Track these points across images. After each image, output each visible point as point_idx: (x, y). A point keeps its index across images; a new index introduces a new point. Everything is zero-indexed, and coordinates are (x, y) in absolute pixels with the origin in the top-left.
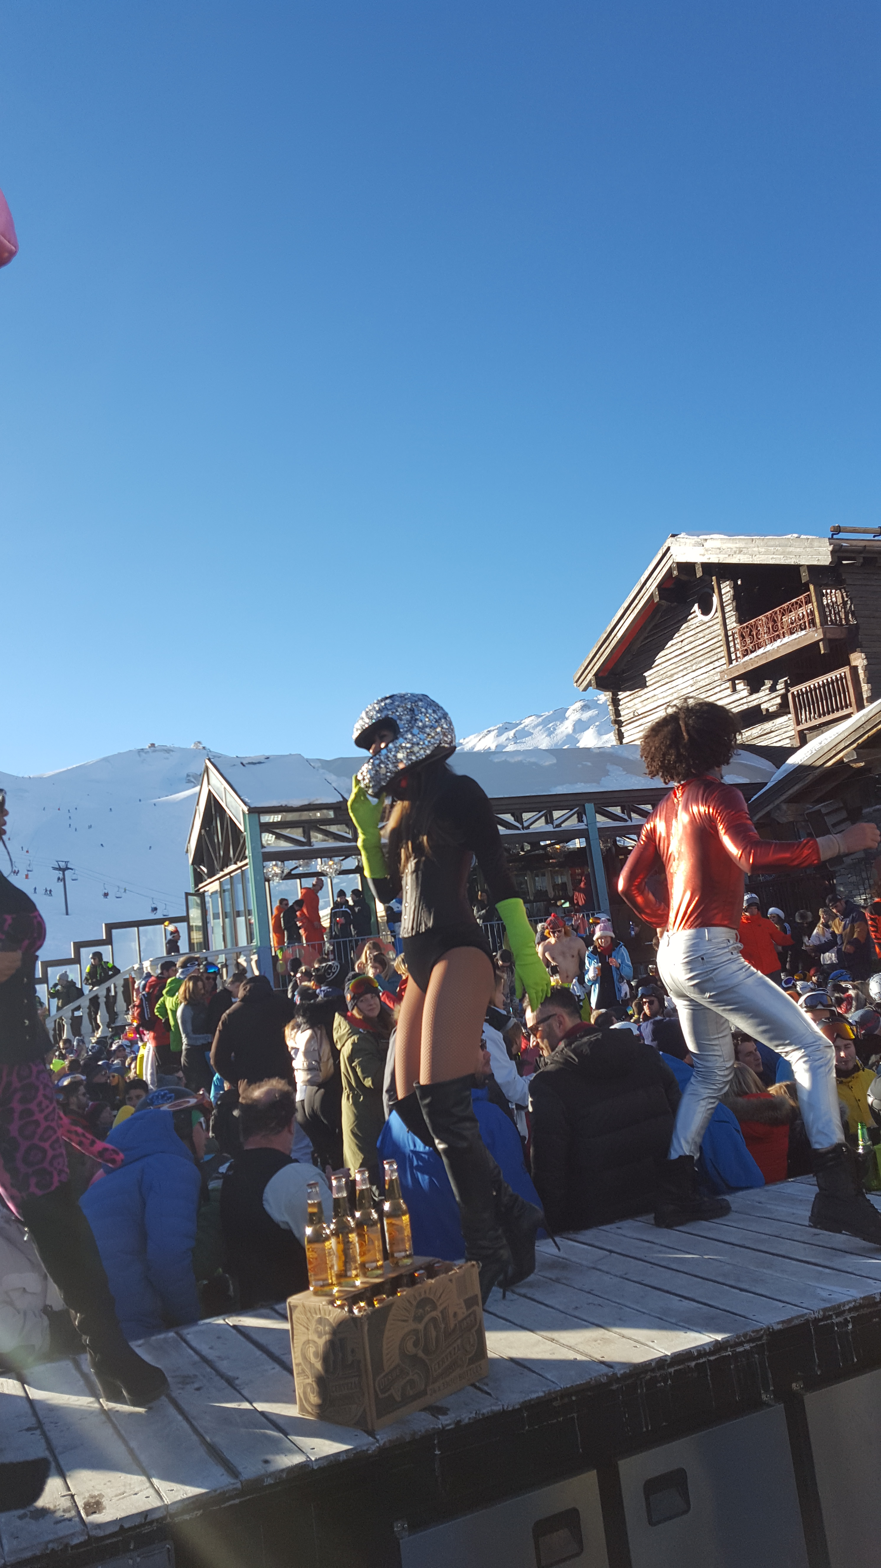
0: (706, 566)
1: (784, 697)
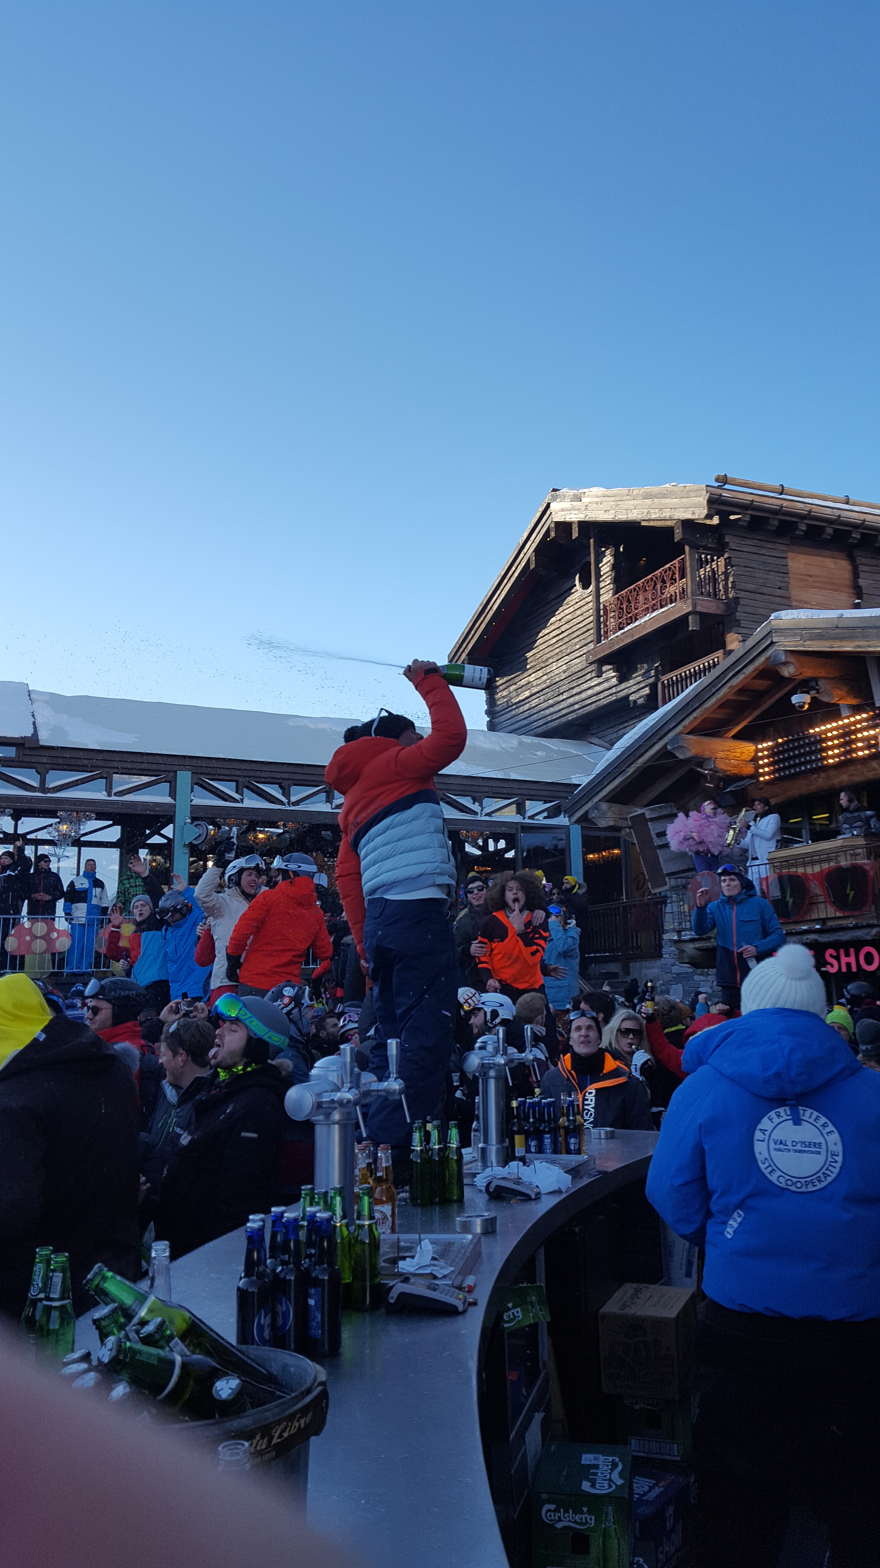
0: (584, 526)
1: (653, 687)
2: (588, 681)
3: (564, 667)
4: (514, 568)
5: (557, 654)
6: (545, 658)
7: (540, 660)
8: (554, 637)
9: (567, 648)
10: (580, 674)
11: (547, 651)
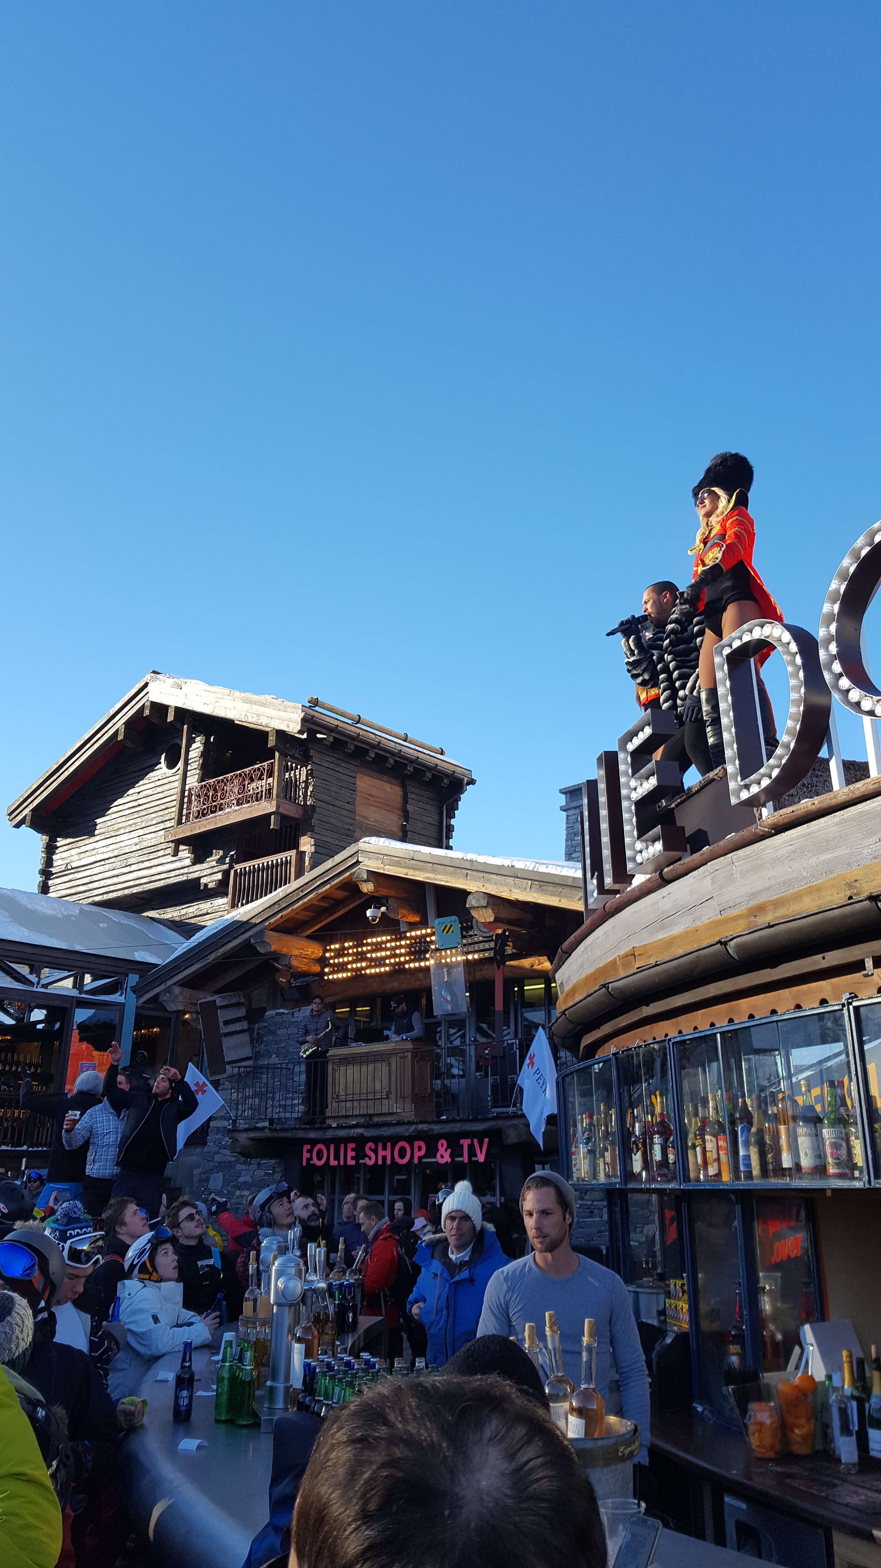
0: (181, 712)
1: (226, 873)
2: (159, 857)
3: (136, 840)
4: (99, 735)
5: (131, 825)
6: (116, 827)
7: (111, 828)
8: (129, 808)
9: (142, 822)
10: (152, 849)
11: (120, 820)
